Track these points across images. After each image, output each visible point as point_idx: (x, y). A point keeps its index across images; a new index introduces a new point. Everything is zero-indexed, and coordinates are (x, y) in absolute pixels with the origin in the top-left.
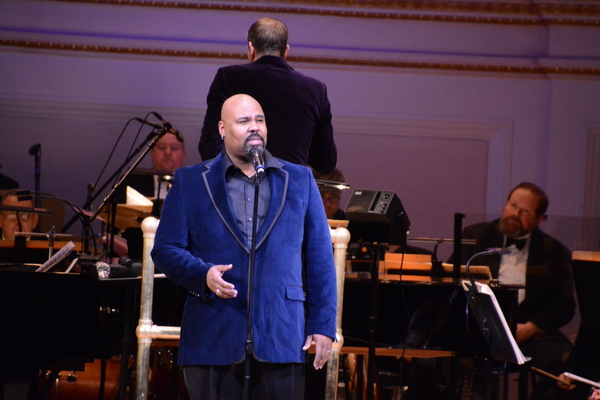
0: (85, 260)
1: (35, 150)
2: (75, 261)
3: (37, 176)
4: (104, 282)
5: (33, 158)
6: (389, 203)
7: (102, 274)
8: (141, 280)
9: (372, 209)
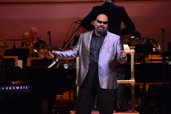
0: (61, 64)
1: (49, 33)
2: (59, 64)
3: (50, 40)
4: (66, 69)
5: (48, 35)
6: (146, 41)
7: (66, 68)
8: (76, 68)
9: (142, 43)
